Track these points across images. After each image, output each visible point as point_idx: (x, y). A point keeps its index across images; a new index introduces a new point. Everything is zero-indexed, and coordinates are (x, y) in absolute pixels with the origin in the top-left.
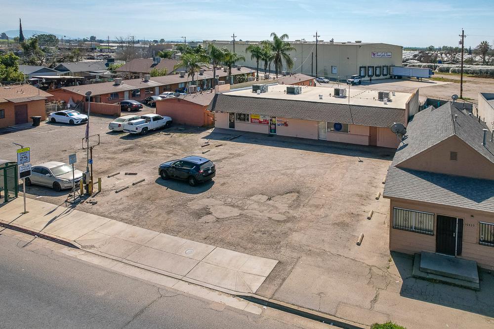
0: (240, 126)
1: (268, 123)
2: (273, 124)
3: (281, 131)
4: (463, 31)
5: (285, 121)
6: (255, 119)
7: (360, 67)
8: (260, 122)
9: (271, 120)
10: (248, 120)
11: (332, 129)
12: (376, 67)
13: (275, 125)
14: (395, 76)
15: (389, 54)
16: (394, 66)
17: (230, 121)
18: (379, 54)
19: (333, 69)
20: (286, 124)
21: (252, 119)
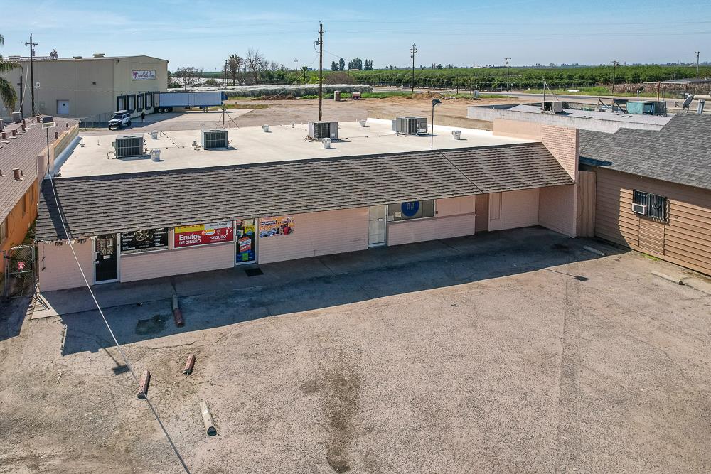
0: (133, 267)
1: (230, 238)
2: (245, 236)
3: (271, 251)
4: (321, 25)
5: (284, 219)
6: (189, 234)
7: (118, 98)
8: (206, 240)
9: (240, 227)
10: (164, 241)
11: (399, 215)
12: (138, 96)
13: (252, 237)
14: (163, 108)
15: (153, 73)
16: (159, 92)
17: (100, 257)
18: (141, 73)
19: (61, 105)
20: (286, 229)
21: (177, 236)
